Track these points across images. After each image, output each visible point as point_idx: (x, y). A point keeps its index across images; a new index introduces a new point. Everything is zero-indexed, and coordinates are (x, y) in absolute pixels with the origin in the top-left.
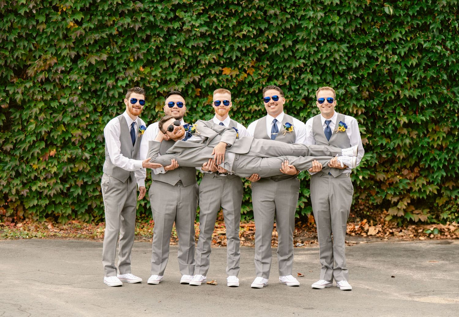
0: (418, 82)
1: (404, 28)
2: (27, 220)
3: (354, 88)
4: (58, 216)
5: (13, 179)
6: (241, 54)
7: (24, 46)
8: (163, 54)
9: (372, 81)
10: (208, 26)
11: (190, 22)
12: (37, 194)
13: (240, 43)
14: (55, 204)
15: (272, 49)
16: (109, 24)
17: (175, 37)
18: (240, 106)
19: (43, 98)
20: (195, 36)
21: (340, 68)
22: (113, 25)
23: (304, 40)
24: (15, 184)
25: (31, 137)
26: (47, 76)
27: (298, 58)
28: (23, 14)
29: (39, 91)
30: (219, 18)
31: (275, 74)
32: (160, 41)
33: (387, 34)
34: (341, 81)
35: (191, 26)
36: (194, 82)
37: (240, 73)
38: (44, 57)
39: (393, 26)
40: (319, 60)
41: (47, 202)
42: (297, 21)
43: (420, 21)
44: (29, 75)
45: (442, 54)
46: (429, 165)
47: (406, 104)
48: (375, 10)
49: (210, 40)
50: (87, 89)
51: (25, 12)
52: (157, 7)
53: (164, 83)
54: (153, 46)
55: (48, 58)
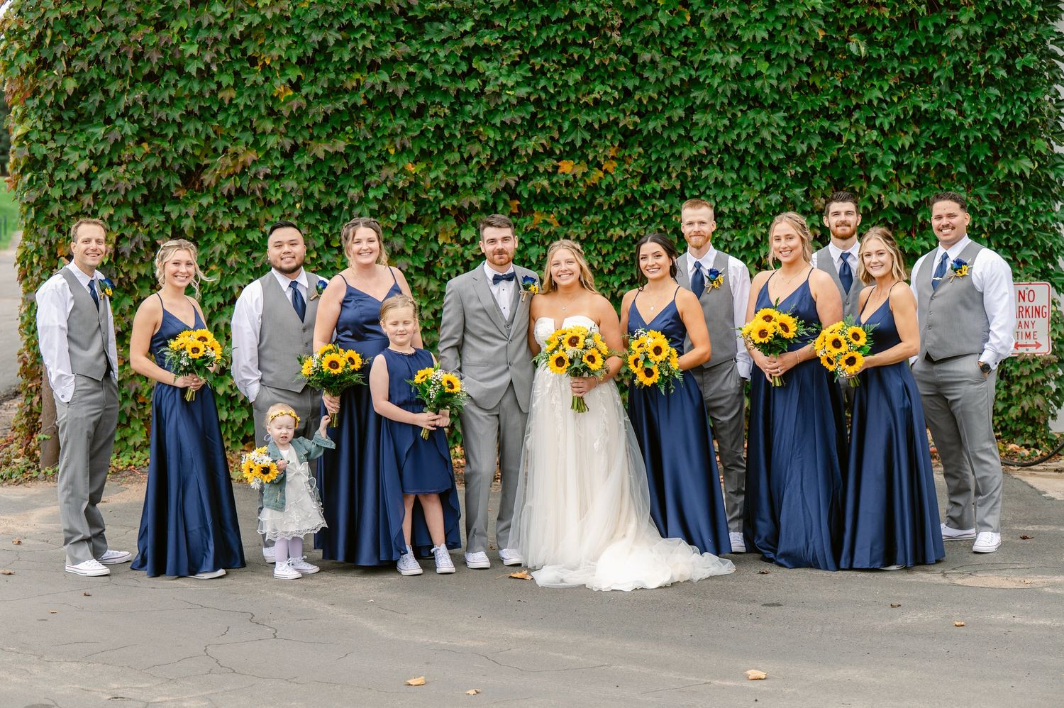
0: (915, 177)
1: (887, 80)
3: (798, 191)
6: (591, 135)
7: (197, 130)
8: (448, 138)
9: (831, 178)
10: (531, 85)
11: (497, 78)
12: (227, 401)
13: (589, 115)
15: (647, 125)
16: (349, 87)
17: (469, 108)
18: (593, 231)
19: (232, 225)
20: (507, 105)
21: (774, 158)
22: (356, 89)
25: (213, 297)
26: (238, 185)
27: (695, 139)
28: (194, 74)
29: (225, 212)
30: (549, 70)
31: (654, 171)
32: (444, 116)
33: (857, 92)
34: (773, 180)
35: (499, 86)
36: (507, 188)
37: (590, 169)
38: (231, 149)
39: (866, 77)
40: (735, 142)
42: (693, 73)
43: (916, 65)
44: (206, 184)
45: (957, 124)
47: (894, 218)
48: (834, 49)
49: (535, 111)
50: (311, 207)
51: (199, 70)
52: (435, 53)
53: (452, 190)
54: (429, 124)
55: (240, 151)
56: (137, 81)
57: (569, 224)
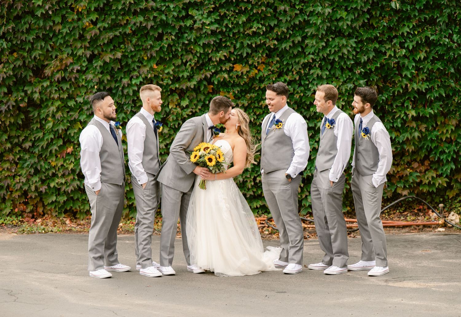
0: (426, 75)
1: (412, 22)
2: (46, 216)
3: (362, 82)
4: (77, 212)
5: (32, 176)
6: (251, 51)
7: (41, 46)
8: (175, 52)
9: (381, 75)
10: (219, 24)
11: (201, 20)
12: (56, 190)
13: (250, 40)
14: (73, 200)
15: (281, 45)
16: (123, 24)
17: (186, 35)
18: (251, 101)
19: (60, 97)
20: (206, 34)
21: (349, 63)
22: (126, 24)
23: (313, 36)
24: (34, 181)
25: (49, 134)
26: (63, 75)
27: (307, 53)
28: (39, 15)
29: (56, 90)
30: (229, 15)
31: (285, 70)
32: (172, 39)
33: (396, 28)
34: (349, 76)
35: (202, 24)
36: (206, 78)
37: (250, 69)
38: (60, 57)
39: (401, 20)
40: (328, 55)
41: (65, 198)
42: (306, 17)
43: (427, 15)
44: (46, 75)
46: (439, 158)
47: (415, 97)
48: (383, 5)
49: (221, 37)
50: (102, 88)
51: (42, 13)
52: (168, 6)
53: (177, 79)
54: (165, 44)
55: (64, 58)
56: (10, 19)
57: (239, 98)
